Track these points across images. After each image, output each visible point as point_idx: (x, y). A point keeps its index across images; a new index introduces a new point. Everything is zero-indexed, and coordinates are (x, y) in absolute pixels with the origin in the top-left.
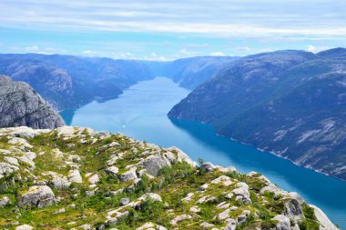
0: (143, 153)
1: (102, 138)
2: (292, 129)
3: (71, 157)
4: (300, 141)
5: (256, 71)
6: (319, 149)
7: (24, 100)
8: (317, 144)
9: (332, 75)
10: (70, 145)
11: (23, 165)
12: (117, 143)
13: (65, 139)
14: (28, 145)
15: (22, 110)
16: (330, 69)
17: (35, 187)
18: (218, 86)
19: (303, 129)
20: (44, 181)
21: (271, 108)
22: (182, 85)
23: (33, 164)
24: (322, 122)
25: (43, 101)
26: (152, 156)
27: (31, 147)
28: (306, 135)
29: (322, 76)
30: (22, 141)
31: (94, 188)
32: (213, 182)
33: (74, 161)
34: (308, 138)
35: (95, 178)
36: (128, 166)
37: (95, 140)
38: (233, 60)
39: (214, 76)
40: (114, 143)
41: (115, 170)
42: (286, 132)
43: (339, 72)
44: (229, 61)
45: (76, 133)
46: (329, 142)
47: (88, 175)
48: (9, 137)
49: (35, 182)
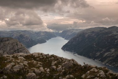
0: (63, 61)
1: (48, 56)
2: (101, 52)
3: (39, 63)
4: (104, 56)
5: (89, 34)
6: (110, 58)
7: (17, 45)
8: (110, 57)
9: (113, 35)
10: (37, 59)
11: (25, 65)
12: (53, 58)
13: (35, 57)
14: (24, 59)
15: (16, 48)
16: (112, 33)
17: (30, 73)
18: (77, 39)
19: (105, 52)
20: (32, 71)
21: (94, 46)
22: (65, 39)
23: (27, 65)
24: (111, 50)
25: (22, 45)
26: (67, 62)
27: (25, 59)
28: (106, 54)
29: (110, 35)
30: (22, 58)
31: (49, 73)
32: (91, 70)
33: (40, 64)
34: (107, 55)
35: (48, 70)
36: (59, 66)
37: (45, 57)
38: (82, 30)
39: (76, 36)
40: (52, 58)
41: (55, 67)
42: (100, 53)
43: (115, 34)
44: (80, 31)
45: (38, 55)
46: (113, 56)
47: (46, 69)
48: (18, 56)
49: (29, 71)
